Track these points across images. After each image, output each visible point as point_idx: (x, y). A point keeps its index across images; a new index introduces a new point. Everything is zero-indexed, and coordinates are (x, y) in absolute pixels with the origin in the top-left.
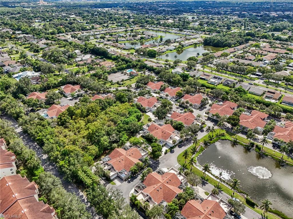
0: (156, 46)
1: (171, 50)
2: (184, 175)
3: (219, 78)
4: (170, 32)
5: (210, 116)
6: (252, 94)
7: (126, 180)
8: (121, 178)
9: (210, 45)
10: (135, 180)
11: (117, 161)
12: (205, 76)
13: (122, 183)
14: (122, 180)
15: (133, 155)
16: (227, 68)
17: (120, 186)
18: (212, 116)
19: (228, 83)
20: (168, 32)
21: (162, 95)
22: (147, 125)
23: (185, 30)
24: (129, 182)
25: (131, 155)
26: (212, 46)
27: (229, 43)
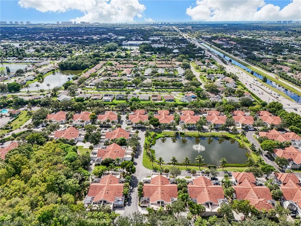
0: (7, 79)
1: (32, 81)
2: (165, 174)
3: (110, 95)
4: (8, 62)
5: (134, 125)
6: (144, 101)
7: (125, 205)
8: (119, 207)
9: (68, 69)
10: (132, 200)
11: (105, 194)
12: (96, 96)
13: (124, 209)
14: (122, 207)
15: (112, 182)
16: (107, 86)
17: (125, 213)
18: (136, 125)
19: (120, 97)
20: (4, 62)
21: (75, 123)
22: (92, 153)
23: (25, 58)
24: (129, 205)
25: (111, 182)
26: (70, 70)
27: (86, 65)
